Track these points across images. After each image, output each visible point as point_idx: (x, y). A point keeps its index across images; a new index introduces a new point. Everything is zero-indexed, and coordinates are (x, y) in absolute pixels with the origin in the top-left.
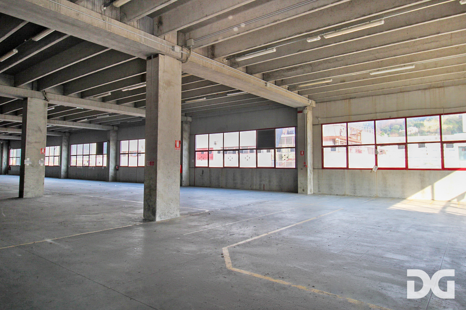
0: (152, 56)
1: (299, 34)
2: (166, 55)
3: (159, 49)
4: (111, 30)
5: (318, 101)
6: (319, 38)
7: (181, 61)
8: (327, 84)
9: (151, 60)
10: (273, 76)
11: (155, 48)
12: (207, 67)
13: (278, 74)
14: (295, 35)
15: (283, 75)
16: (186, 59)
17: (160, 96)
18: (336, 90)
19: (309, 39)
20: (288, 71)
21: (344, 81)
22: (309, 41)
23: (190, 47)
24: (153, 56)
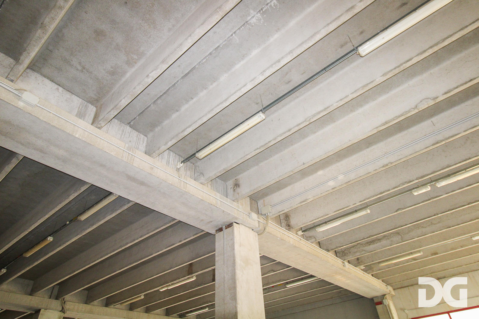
0: (224, 227)
1: (408, 183)
2: (241, 224)
3: (235, 216)
4: (186, 190)
5: (396, 287)
6: (429, 188)
7: (257, 232)
8: (414, 259)
9: (222, 231)
10: (350, 253)
11: (232, 214)
12: (284, 240)
13: (356, 250)
14: (402, 185)
15: (363, 250)
16: (263, 229)
17: (238, 279)
18: (423, 267)
19: (415, 191)
20: (369, 245)
21: (436, 254)
22: (415, 194)
23: (267, 215)
24: (226, 227)
